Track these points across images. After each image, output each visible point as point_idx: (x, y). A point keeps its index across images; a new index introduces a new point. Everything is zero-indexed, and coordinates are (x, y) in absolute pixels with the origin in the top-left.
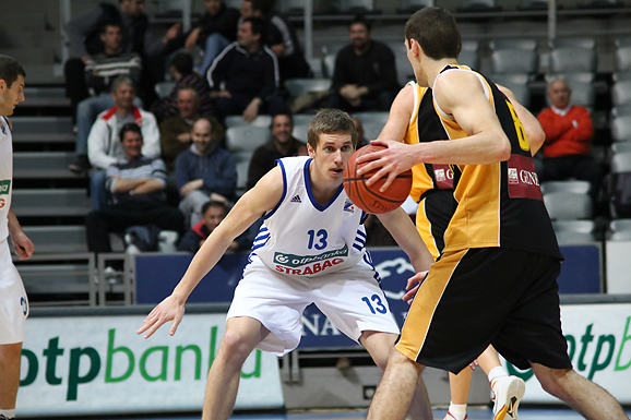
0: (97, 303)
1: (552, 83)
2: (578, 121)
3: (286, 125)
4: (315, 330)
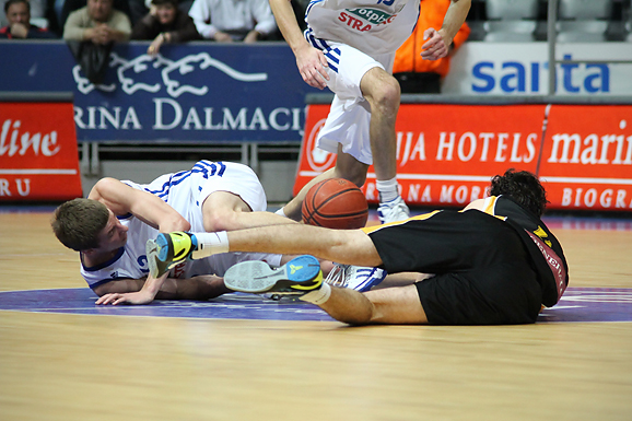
4: (116, 123)
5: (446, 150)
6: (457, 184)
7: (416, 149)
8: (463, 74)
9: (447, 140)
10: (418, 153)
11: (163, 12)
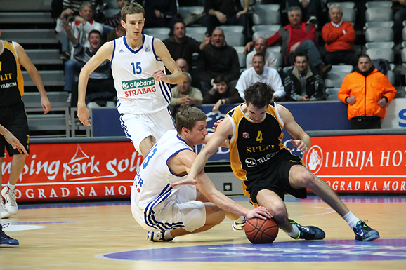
0: (71, 136)
1: (332, 8)
2: (346, 31)
3: (182, 28)
5: (385, 160)
6: (393, 180)
7: (368, 160)
8: (393, 117)
9: (386, 155)
10: (369, 162)
11: (220, 87)
